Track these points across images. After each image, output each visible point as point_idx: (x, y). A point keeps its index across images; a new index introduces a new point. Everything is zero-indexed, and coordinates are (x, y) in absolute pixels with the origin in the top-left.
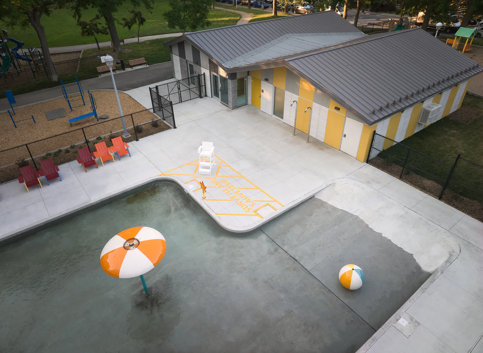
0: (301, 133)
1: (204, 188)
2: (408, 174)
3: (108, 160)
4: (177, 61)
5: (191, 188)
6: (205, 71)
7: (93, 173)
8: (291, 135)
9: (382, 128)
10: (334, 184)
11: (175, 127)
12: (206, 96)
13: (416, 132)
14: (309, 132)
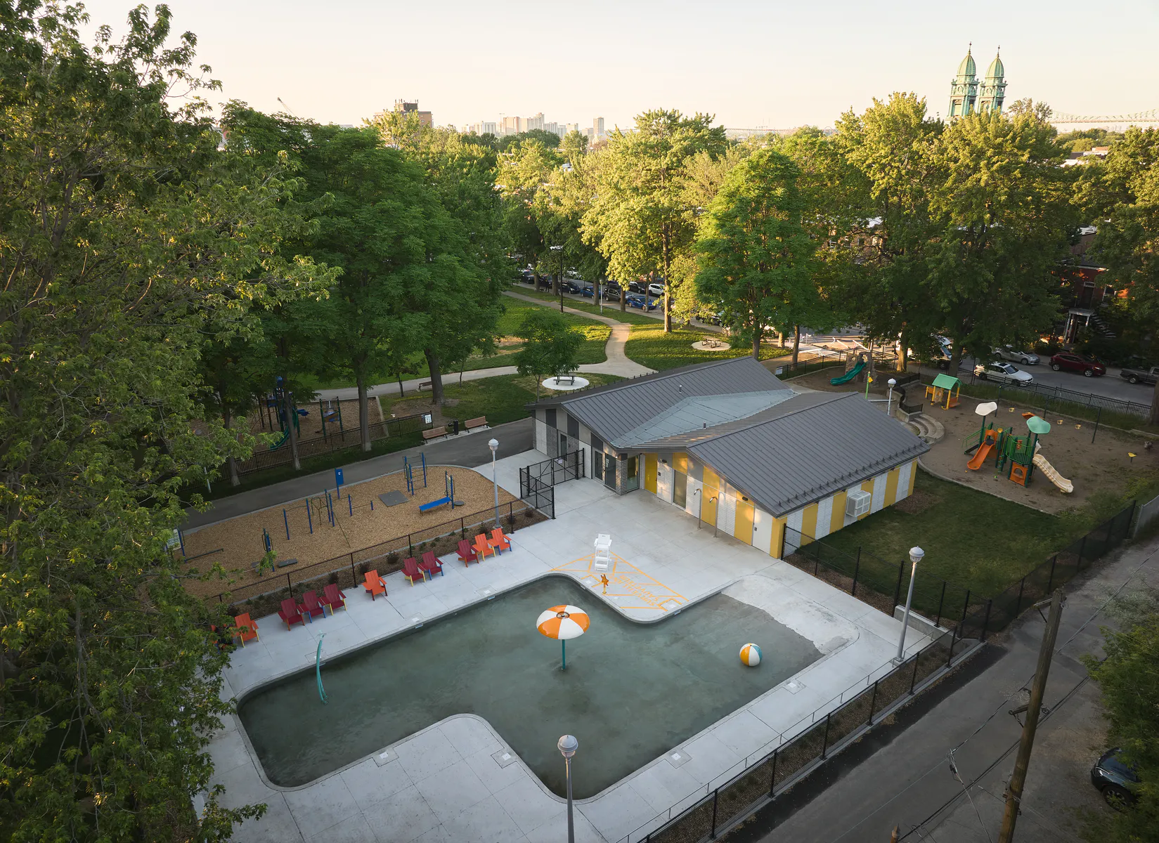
0: (706, 526)
1: (605, 581)
2: (825, 571)
3: (489, 555)
4: (541, 429)
5: (589, 583)
6: (585, 446)
7: (474, 568)
8: (696, 528)
9: (795, 521)
10: (742, 581)
11: (554, 518)
12: (584, 476)
13: (846, 524)
14: (716, 523)
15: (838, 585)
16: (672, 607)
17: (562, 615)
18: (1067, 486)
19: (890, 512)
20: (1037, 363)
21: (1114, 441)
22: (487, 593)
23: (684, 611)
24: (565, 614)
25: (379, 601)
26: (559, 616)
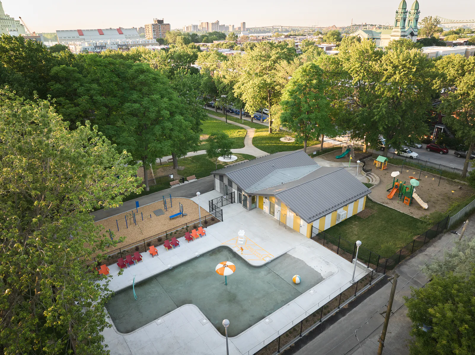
0: (282, 224)
1: (242, 249)
2: (327, 243)
3: (197, 237)
4: (217, 182)
5: (236, 250)
6: (235, 190)
7: (191, 243)
8: (278, 225)
9: (316, 224)
10: (295, 248)
11: (222, 221)
12: (235, 202)
13: (337, 223)
14: (286, 222)
15: (332, 250)
16: (268, 260)
17: (225, 266)
18: (425, 206)
19: (355, 218)
20: (421, 148)
21: (447, 185)
22: (197, 254)
23: (272, 261)
24: (226, 266)
25: (155, 257)
26: (224, 266)
